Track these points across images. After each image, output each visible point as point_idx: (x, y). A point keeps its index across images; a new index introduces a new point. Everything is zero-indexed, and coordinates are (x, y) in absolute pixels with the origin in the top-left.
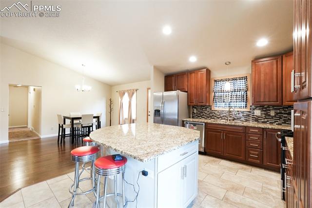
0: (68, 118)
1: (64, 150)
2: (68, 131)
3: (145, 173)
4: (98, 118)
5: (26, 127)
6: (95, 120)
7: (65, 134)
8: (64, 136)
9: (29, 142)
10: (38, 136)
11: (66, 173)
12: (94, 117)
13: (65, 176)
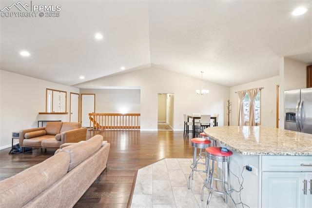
0: (191, 117)
1: (188, 142)
2: (191, 128)
3: (248, 169)
4: (215, 118)
5: (165, 122)
6: (212, 120)
7: (188, 130)
8: (188, 131)
9: (167, 132)
10: (172, 129)
11: (188, 158)
12: (211, 118)
13: (188, 160)
